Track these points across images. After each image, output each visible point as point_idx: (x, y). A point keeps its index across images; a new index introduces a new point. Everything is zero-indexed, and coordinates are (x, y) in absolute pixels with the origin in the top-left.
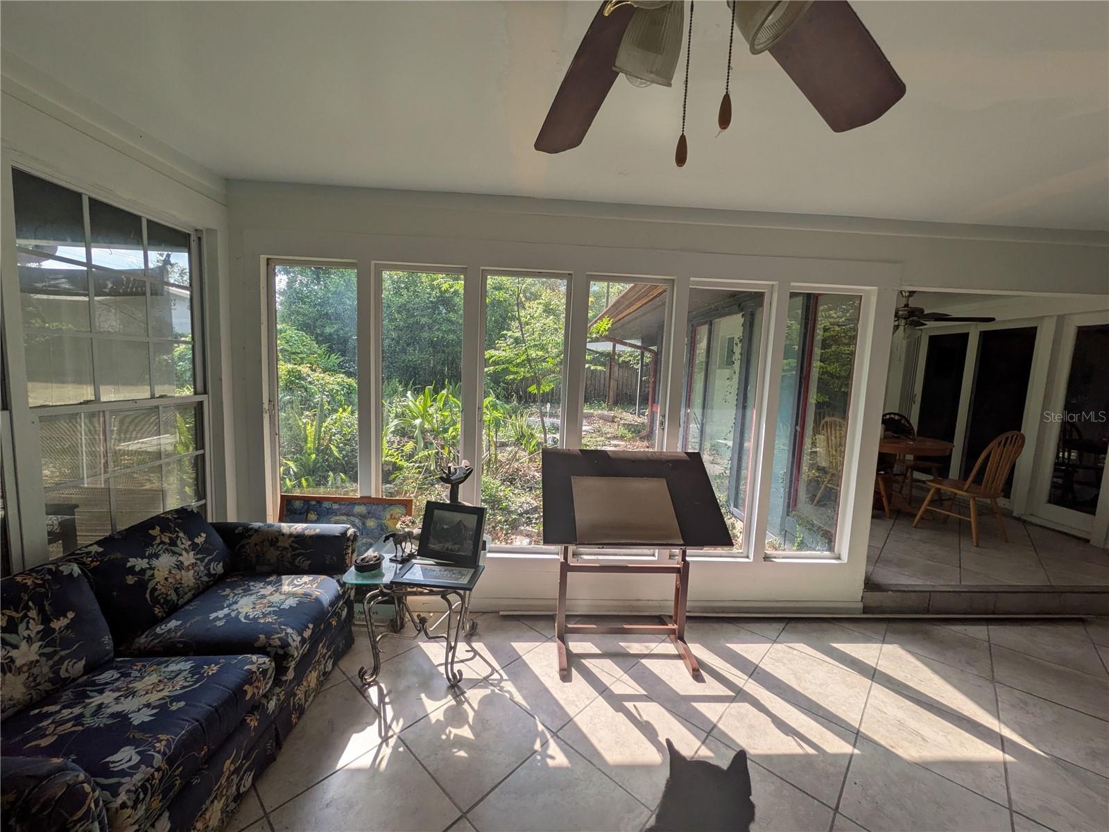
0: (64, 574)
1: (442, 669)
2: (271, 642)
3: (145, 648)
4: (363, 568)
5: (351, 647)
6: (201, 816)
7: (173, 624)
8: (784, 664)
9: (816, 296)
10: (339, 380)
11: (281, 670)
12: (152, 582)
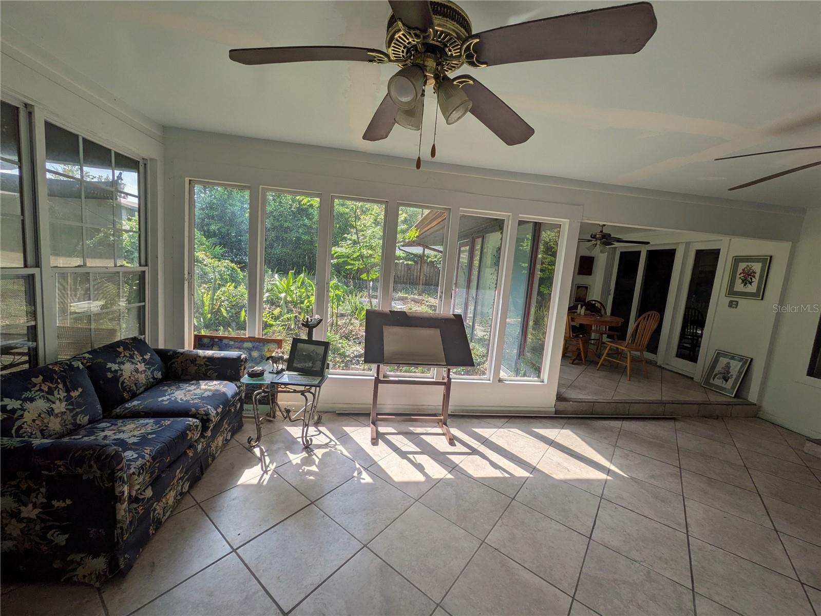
0: (75, 366)
1: (300, 440)
2: (199, 412)
3: (120, 415)
4: (253, 375)
5: (241, 428)
6: (165, 496)
7: (135, 403)
8: (503, 438)
9: (540, 224)
10: (225, 264)
11: (205, 428)
12: (122, 378)
